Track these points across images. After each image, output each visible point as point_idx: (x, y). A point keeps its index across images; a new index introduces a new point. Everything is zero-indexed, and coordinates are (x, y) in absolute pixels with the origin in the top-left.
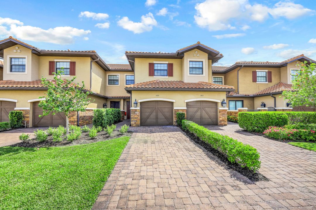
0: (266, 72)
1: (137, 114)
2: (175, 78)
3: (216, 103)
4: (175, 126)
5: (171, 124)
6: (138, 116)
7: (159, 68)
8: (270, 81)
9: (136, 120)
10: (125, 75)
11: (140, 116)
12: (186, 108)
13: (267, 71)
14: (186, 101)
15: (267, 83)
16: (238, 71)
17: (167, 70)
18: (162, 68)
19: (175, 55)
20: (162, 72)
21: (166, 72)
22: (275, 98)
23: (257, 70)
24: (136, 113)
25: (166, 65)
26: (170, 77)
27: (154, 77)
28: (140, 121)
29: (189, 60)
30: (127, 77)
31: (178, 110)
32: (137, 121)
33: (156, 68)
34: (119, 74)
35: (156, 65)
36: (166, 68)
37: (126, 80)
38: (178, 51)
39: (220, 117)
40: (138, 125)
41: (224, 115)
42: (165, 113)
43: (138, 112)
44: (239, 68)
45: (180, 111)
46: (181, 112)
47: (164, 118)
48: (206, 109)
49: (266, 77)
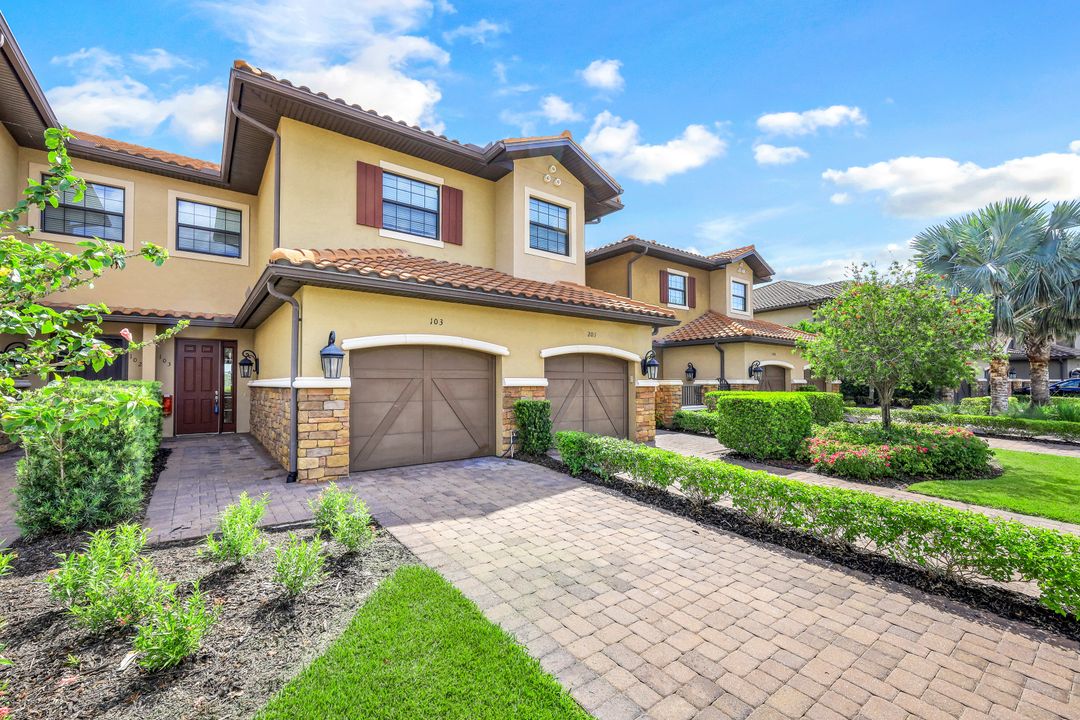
0: (685, 278)
1: (337, 413)
2: (470, 253)
3: (625, 363)
4: (509, 457)
5: (486, 451)
6: (338, 426)
7: (403, 198)
8: (692, 305)
9: (332, 443)
10: (172, 195)
11: (348, 424)
12: (544, 382)
13: (686, 274)
14: (547, 353)
15: (687, 308)
16: (630, 263)
17: (437, 214)
18: (417, 202)
19: (480, 157)
20: (417, 217)
21: (430, 220)
22: (722, 352)
23: (669, 270)
24: (328, 405)
25: (432, 192)
26: (449, 245)
27: (383, 232)
28: (346, 449)
29: (529, 191)
30: (185, 208)
31: (517, 389)
32: (336, 450)
33: (388, 194)
34: (129, 186)
35: (387, 181)
36: (432, 205)
37: (179, 225)
38: (503, 142)
39: (639, 413)
40: (339, 471)
41: (647, 406)
42: (461, 403)
43: (341, 404)
44: (633, 255)
45: (523, 393)
46: (526, 398)
47: (459, 425)
48: (599, 383)
49: (684, 291)
